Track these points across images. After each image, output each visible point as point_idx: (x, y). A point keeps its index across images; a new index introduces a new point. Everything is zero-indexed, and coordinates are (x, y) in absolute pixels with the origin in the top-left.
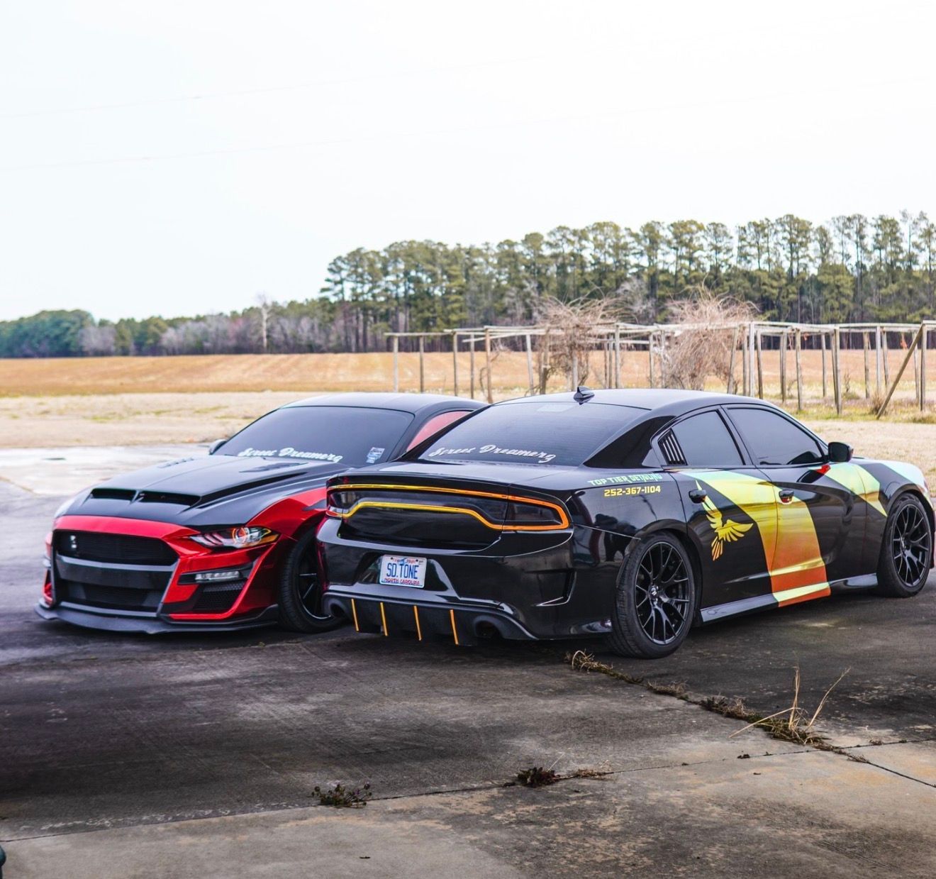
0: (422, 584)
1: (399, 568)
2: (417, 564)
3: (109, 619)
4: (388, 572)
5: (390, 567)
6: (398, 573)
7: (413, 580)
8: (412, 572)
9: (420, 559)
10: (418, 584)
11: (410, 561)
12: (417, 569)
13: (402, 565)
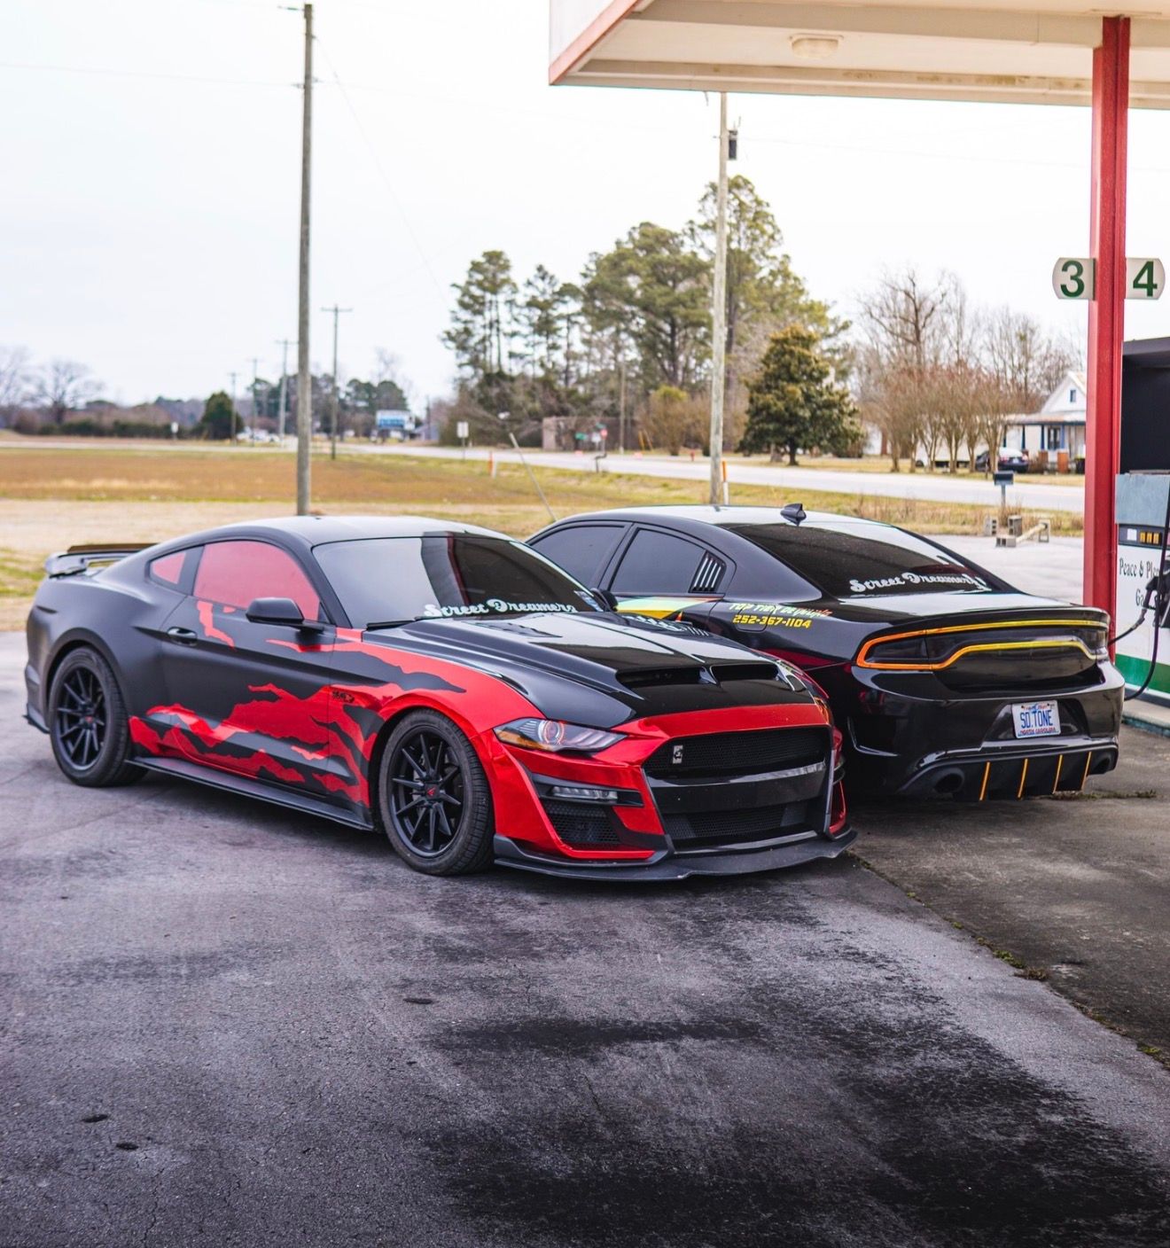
0: (1058, 731)
1: (1032, 716)
2: (1048, 708)
3: (750, 856)
4: (1023, 723)
5: (1023, 717)
6: (1033, 723)
7: (1048, 727)
8: (1046, 719)
9: (1050, 703)
10: (1054, 730)
11: (1040, 707)
12: (1050, 714)
13: (1035, 712)
